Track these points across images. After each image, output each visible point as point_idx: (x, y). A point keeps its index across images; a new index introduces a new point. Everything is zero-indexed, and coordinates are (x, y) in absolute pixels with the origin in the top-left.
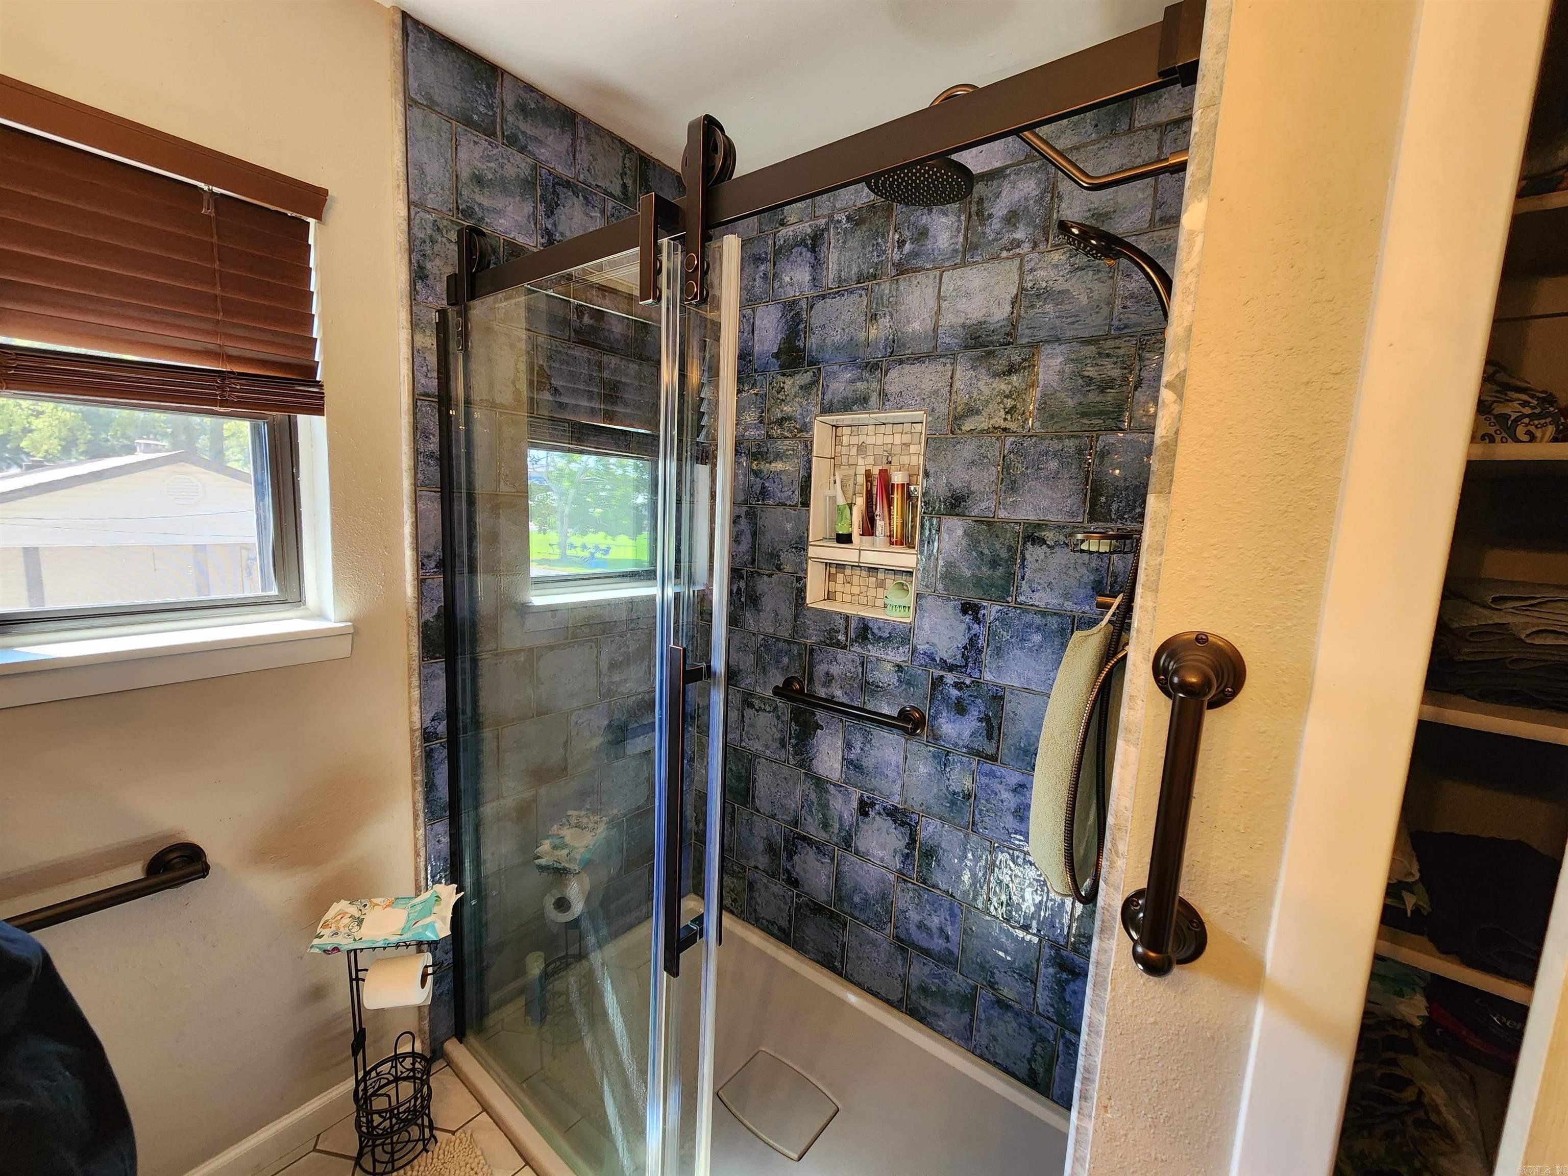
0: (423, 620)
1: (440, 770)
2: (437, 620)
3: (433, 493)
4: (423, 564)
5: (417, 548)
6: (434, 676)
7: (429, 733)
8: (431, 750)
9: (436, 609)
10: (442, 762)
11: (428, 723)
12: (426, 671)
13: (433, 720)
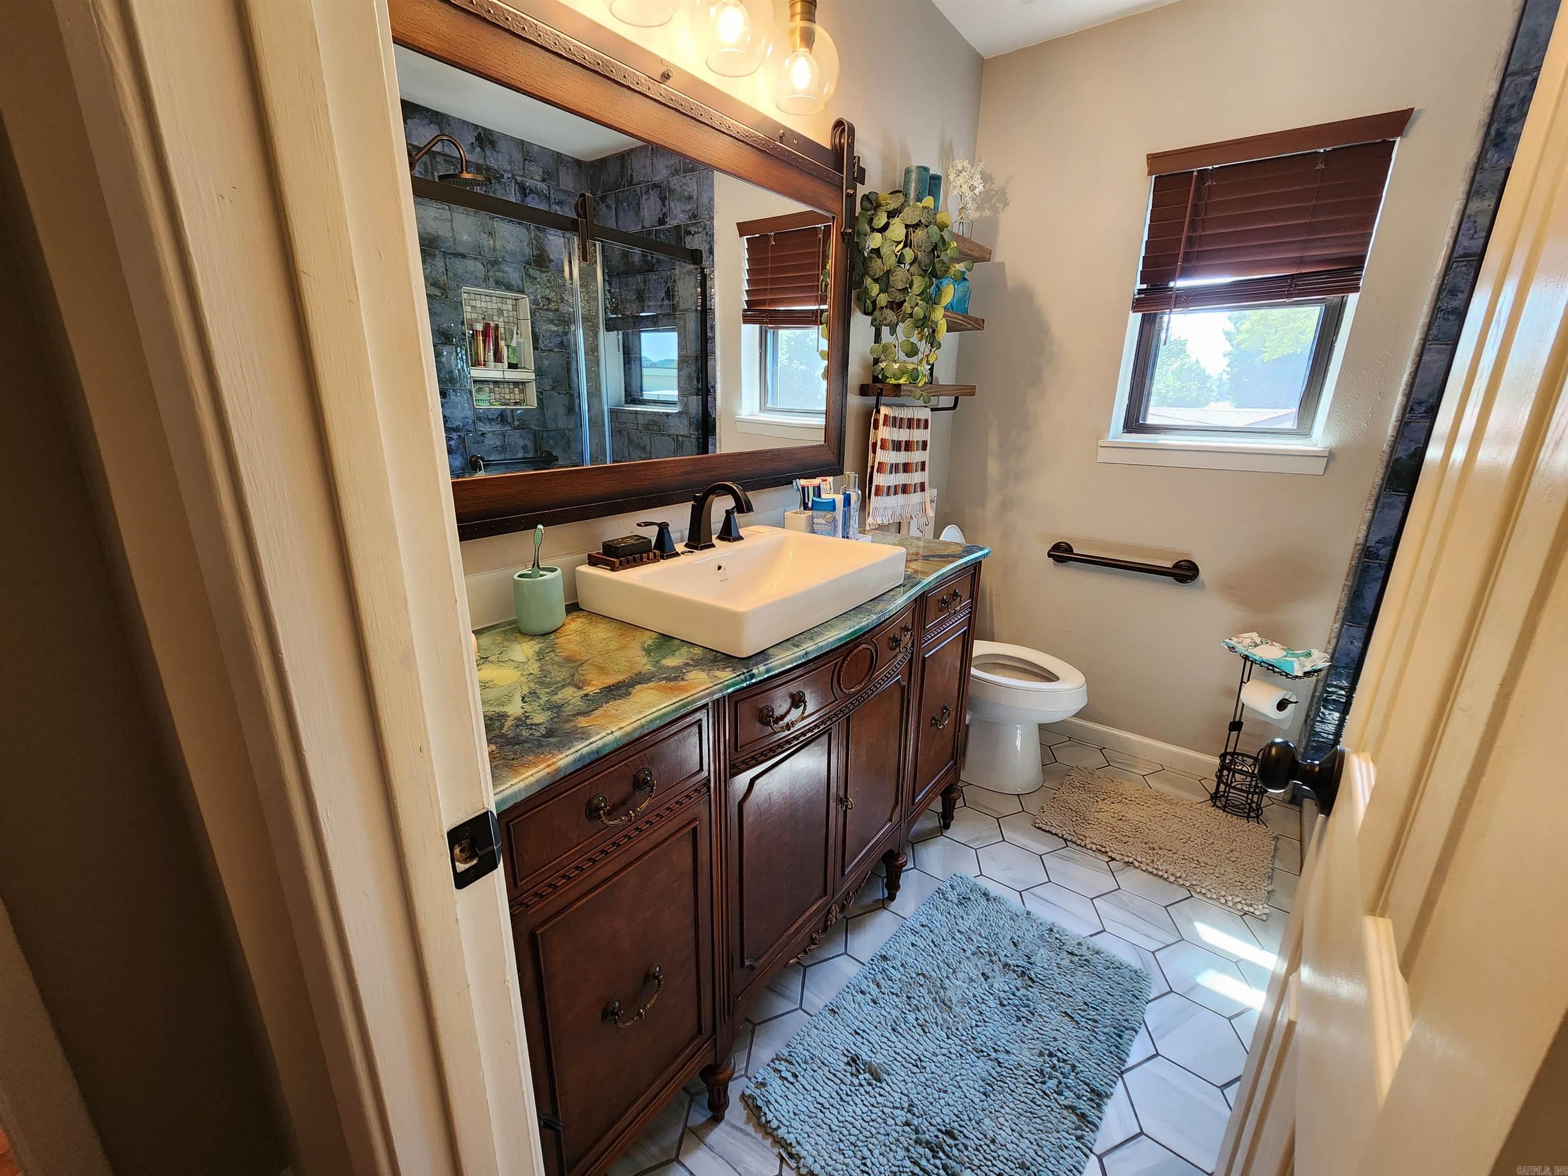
0: (1394, 457)
1: (1371, 585)
2: (1410, 459)
3: (1443, 346)
4: (1412, 409)
5: (1408, 395)
6: (1391, 506)
7: (1371, 552)
8: (1369, 566)
9: (1413, 449)
10: (1375, 580)
11: (1371, 543)
12: (1386, 500)
13: (1378, 542)
